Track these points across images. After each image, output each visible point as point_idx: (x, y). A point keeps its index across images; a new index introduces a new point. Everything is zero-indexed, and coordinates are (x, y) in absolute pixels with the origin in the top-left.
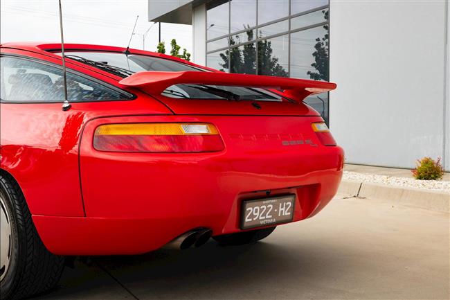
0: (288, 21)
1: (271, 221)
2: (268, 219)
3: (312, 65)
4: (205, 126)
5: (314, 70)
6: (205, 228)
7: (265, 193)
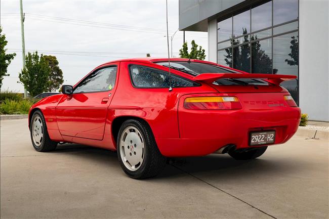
0: (271, 29)
1: (264, 143)
2: (262, 142)
3: (289, 55)
4: (233, 98)
5: (290, 59)
6: (233, 144)
7: (260, 130)
